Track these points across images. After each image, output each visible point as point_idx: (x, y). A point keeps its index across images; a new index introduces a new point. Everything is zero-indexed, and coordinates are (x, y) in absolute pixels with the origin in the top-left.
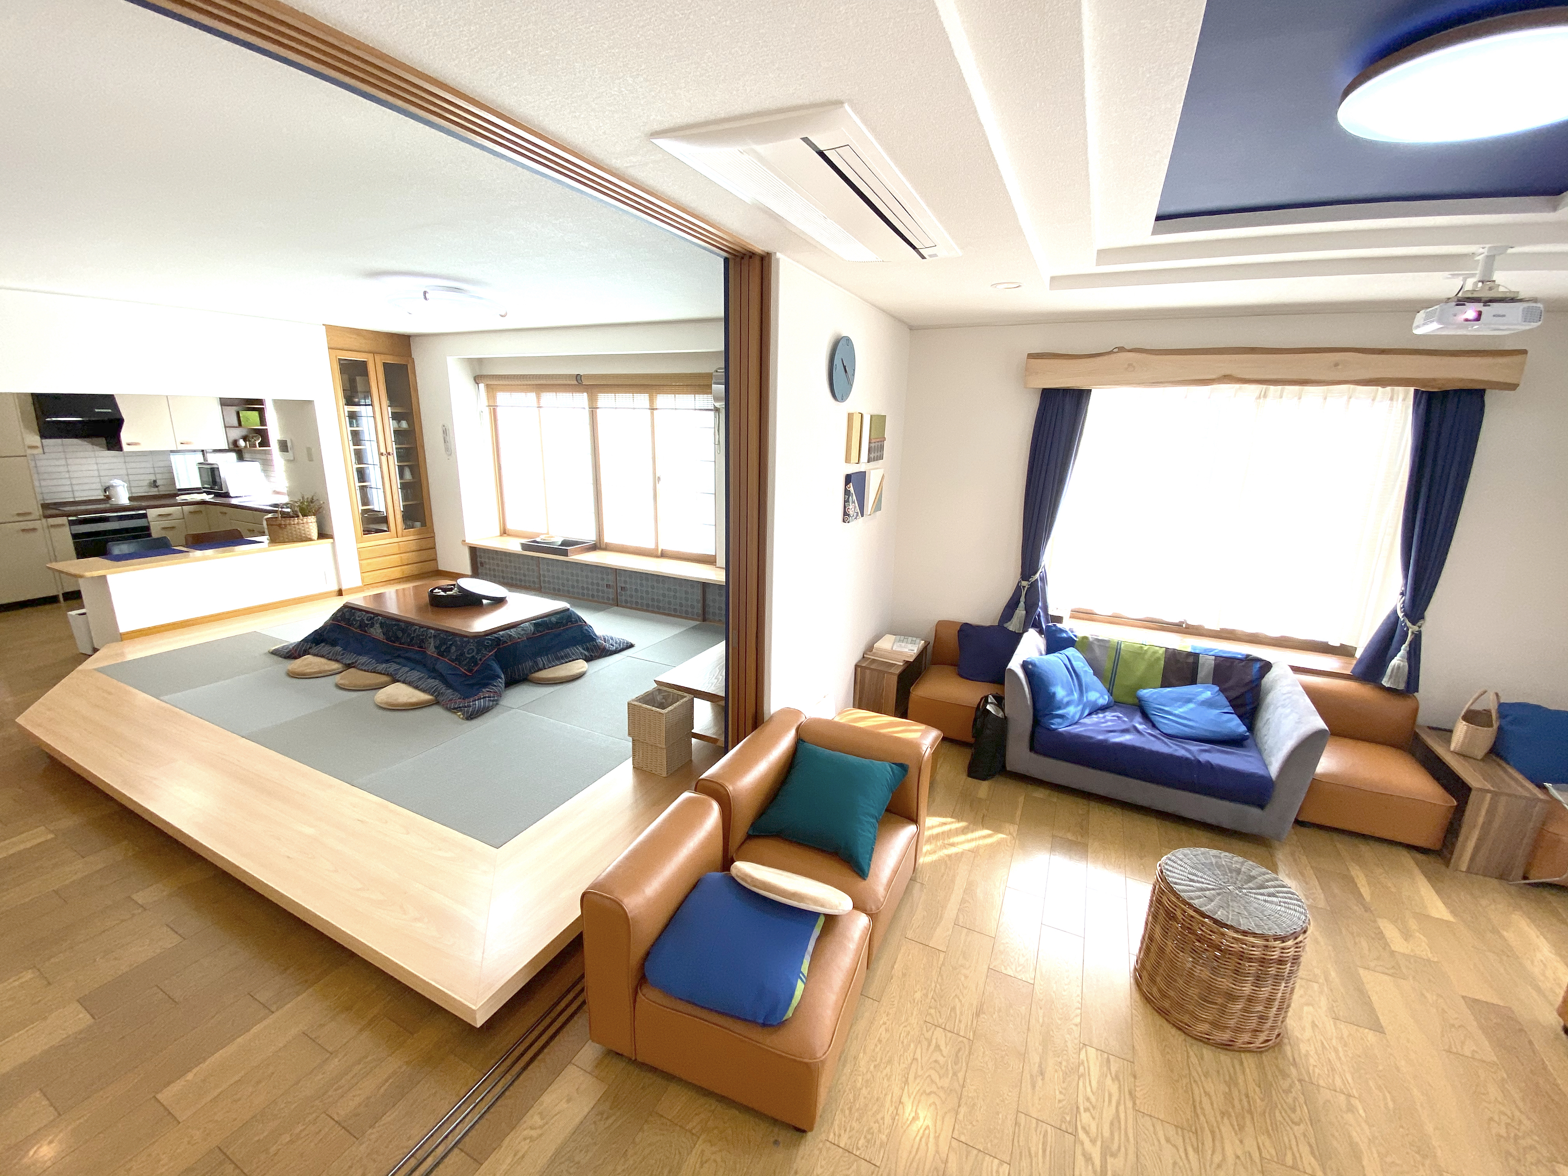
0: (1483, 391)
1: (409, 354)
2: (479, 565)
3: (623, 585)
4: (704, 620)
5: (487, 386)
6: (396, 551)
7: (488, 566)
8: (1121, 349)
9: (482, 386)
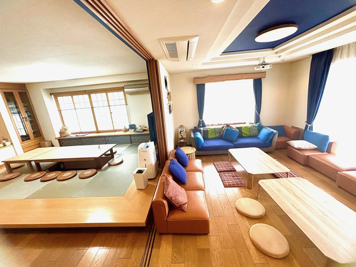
0: (261, 79)
1: (26, 89)
2: (62, 143)
3: (108, 140)
4: (131, 143)
5: (54, 96)
6: (33, 145)
7: (65, 143)
8: (209, 76)
9: (52, 96)
